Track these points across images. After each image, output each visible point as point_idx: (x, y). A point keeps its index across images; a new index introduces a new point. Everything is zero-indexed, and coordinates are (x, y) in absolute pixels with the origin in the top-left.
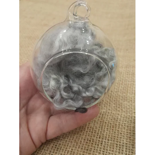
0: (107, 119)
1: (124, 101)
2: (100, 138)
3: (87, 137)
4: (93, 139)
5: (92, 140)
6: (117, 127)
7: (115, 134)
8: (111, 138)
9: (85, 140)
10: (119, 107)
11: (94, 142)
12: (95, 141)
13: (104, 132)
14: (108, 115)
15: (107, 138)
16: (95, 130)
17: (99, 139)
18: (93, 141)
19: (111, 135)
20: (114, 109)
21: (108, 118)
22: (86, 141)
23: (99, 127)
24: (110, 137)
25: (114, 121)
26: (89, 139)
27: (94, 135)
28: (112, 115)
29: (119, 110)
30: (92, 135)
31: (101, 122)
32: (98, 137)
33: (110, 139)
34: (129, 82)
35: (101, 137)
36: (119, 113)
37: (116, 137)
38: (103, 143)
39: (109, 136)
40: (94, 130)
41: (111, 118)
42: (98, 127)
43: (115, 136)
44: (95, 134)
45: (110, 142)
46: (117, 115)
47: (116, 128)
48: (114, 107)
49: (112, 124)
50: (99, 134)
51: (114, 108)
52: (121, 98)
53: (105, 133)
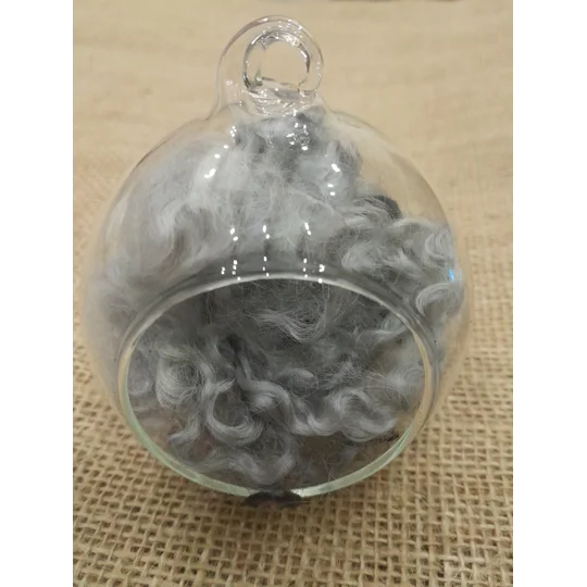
0: (437, 457)
1: (491, 377)
2: (426, 548)
3: (365, 549)
4: (395, 559)
5: (390, 564)
6: (492, 489)
7: (489, 522)
8: (479, 542)
9: (355, 565)
10: (476, 403)
11: (403, 570)
12: (405, 565)
13: (439, 519)
14: (436, 443)
15: (461, 543)
16: (396, 512)
17: (424, 555)
18: (398, 569)
19: (472, 528)
20: (458, 412)
21: (441, 454)
22: (364, 570)
23: (413, 500)
24: (473, 536)
25: (471, 462)
26: (377, 561)
27: (395, 537)
28: (455, 437)
29: (478, 416)
30: (386, 537)
31: (413, 473)
32: (418, 544)
33: (473, 546)
34: (489, 298)
35: (431, 542)
36: (481, 427)
37: (498, 532)
38: (448, 568)
39: (467, 532)
40: (389, 516)
41: (454, 453)
42: (404, 495)
43: (493, 532)
44: (397, 532)
45: (480, 560)
46: (478, 438)
47: (487, 491)
48: (453, 402)
49: (466, 479)
50: (419, 532)
51: (457, 409)
52: (474, 364)
53: (446, 524)
